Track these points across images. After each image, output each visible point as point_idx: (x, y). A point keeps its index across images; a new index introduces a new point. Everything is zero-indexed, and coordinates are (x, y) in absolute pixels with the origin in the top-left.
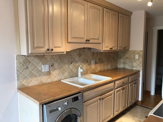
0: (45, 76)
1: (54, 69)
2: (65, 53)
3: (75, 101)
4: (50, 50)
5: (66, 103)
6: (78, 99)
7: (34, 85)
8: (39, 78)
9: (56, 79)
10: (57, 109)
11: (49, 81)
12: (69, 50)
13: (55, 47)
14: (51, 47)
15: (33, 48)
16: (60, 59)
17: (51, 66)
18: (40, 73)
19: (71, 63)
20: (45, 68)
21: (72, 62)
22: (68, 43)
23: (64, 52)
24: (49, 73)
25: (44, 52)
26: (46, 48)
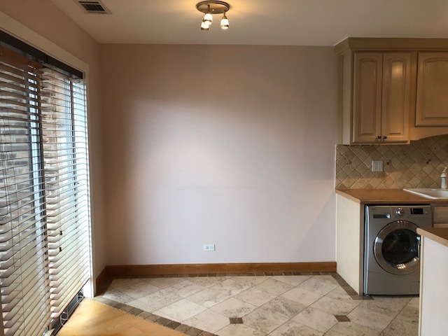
0: (376, 179)
1: (392, 170)
2: (409, 143)
3: (415, 213)
4: (382, 137)
5: (399, 212)
6: (422, 213)
7: (358, 188)
8: (366, 180)
9: (394, 186)
10: (385, 217)
11: (382, 186)
12: (414, 138)
13: (391, 134)
14: (384, 134)
15: (359, 134)
16: (405, 154)
17: (386, 163)
18: (368, 173)
19: (428, 163)
20: (376, 166)
21: (430, 160)
22: (416, 127)
23: (406, 142)
24: (382, 175)
25: (373, 140)
26: (377, 134)
